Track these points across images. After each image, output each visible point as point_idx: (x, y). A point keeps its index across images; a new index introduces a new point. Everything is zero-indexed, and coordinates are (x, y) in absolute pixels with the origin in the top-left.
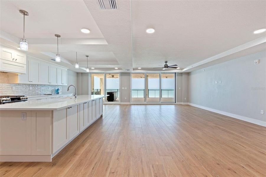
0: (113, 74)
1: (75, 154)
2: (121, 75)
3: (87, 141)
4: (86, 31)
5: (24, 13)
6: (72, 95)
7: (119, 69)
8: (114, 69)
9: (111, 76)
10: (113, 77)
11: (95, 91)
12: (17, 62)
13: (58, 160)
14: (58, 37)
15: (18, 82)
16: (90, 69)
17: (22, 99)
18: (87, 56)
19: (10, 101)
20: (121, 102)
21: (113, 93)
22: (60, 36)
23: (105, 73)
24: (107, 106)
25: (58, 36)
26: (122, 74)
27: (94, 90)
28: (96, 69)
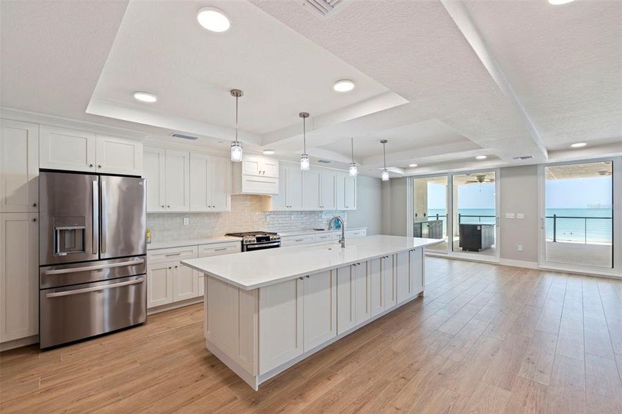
0: (481, 174)
1: (301, 394)
2: (501, 176)
3: (343, 367)
4: (344, 87)
5: (236, 93)
6: (365, 230)
7: (490, 158)
8: (473, 160)
9: (475, 179)
10: (481, 181)
11: (430, 219)
12: (265, 175)
13: (268, 393)
14: (304, 117)
15: (271, 209)
16: (404, 169)
17: (272, 239)
18: (384, 142)
19: (255, 242)
20: (502, 256)
21: (479, 228)
22: (308, 114)
23: (450, 173)
24: (456, 263)
25: (304, 115)
26: (506, 171)
27: (427, 216)
28: (420, 166)
